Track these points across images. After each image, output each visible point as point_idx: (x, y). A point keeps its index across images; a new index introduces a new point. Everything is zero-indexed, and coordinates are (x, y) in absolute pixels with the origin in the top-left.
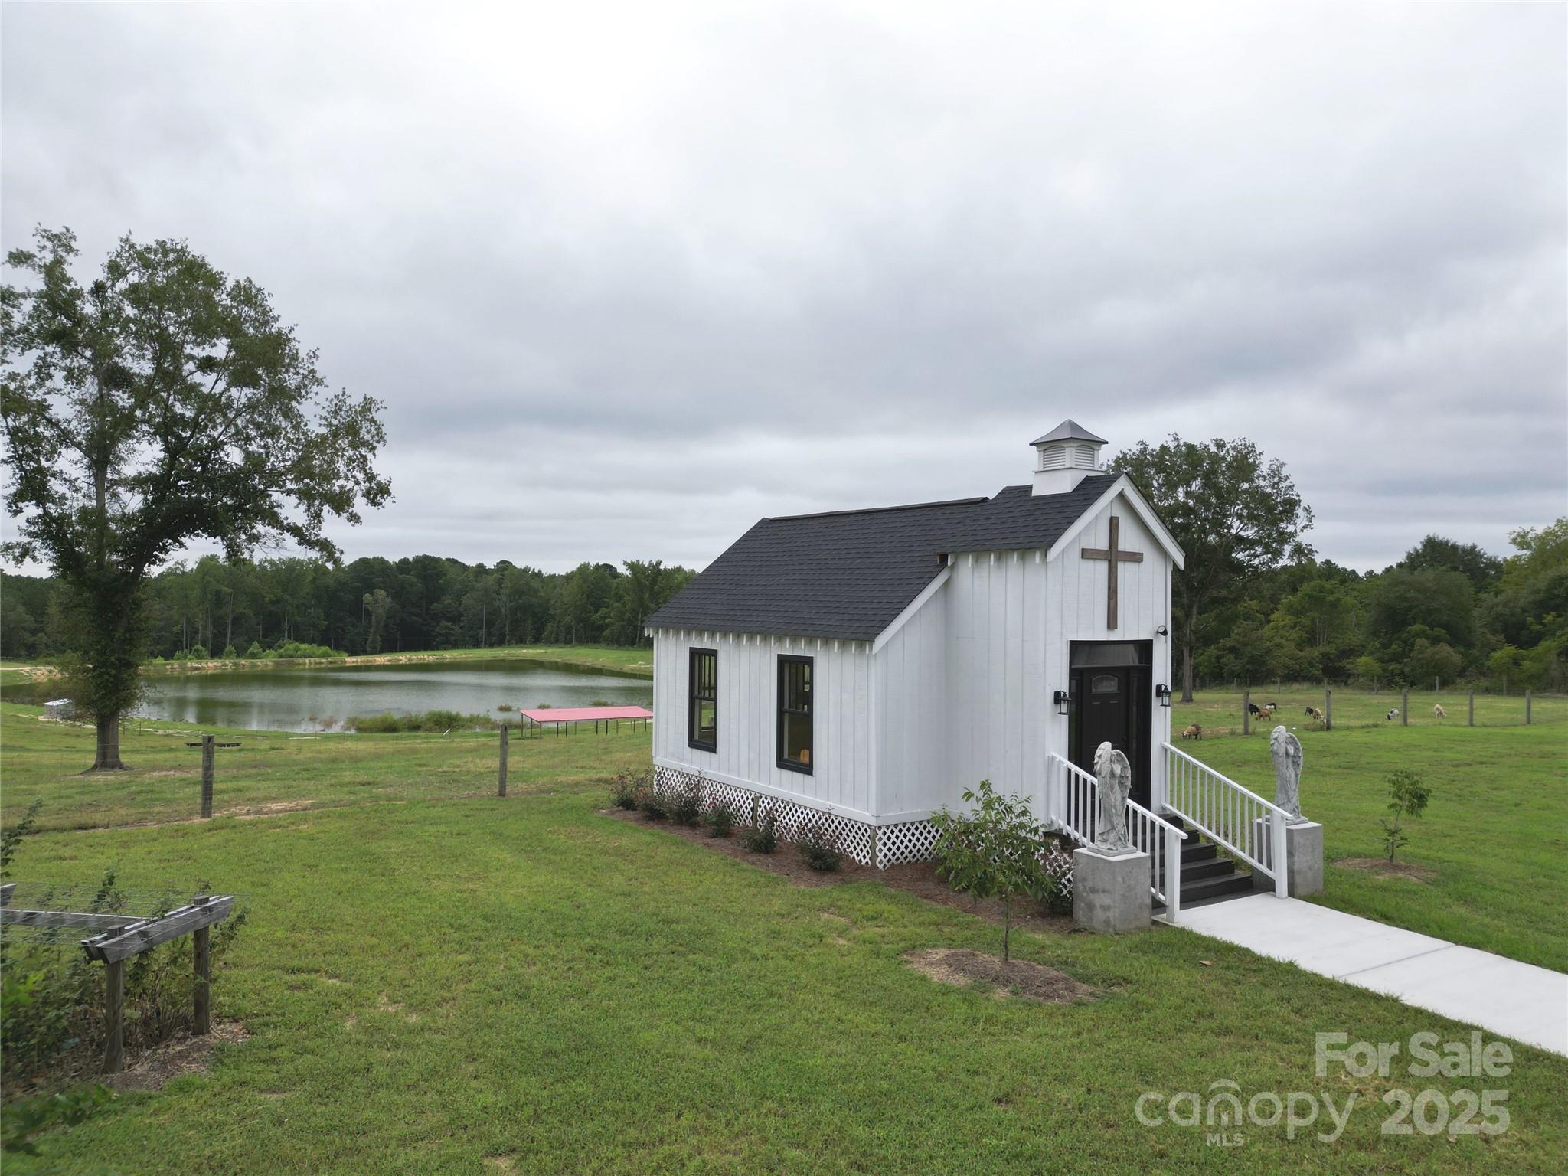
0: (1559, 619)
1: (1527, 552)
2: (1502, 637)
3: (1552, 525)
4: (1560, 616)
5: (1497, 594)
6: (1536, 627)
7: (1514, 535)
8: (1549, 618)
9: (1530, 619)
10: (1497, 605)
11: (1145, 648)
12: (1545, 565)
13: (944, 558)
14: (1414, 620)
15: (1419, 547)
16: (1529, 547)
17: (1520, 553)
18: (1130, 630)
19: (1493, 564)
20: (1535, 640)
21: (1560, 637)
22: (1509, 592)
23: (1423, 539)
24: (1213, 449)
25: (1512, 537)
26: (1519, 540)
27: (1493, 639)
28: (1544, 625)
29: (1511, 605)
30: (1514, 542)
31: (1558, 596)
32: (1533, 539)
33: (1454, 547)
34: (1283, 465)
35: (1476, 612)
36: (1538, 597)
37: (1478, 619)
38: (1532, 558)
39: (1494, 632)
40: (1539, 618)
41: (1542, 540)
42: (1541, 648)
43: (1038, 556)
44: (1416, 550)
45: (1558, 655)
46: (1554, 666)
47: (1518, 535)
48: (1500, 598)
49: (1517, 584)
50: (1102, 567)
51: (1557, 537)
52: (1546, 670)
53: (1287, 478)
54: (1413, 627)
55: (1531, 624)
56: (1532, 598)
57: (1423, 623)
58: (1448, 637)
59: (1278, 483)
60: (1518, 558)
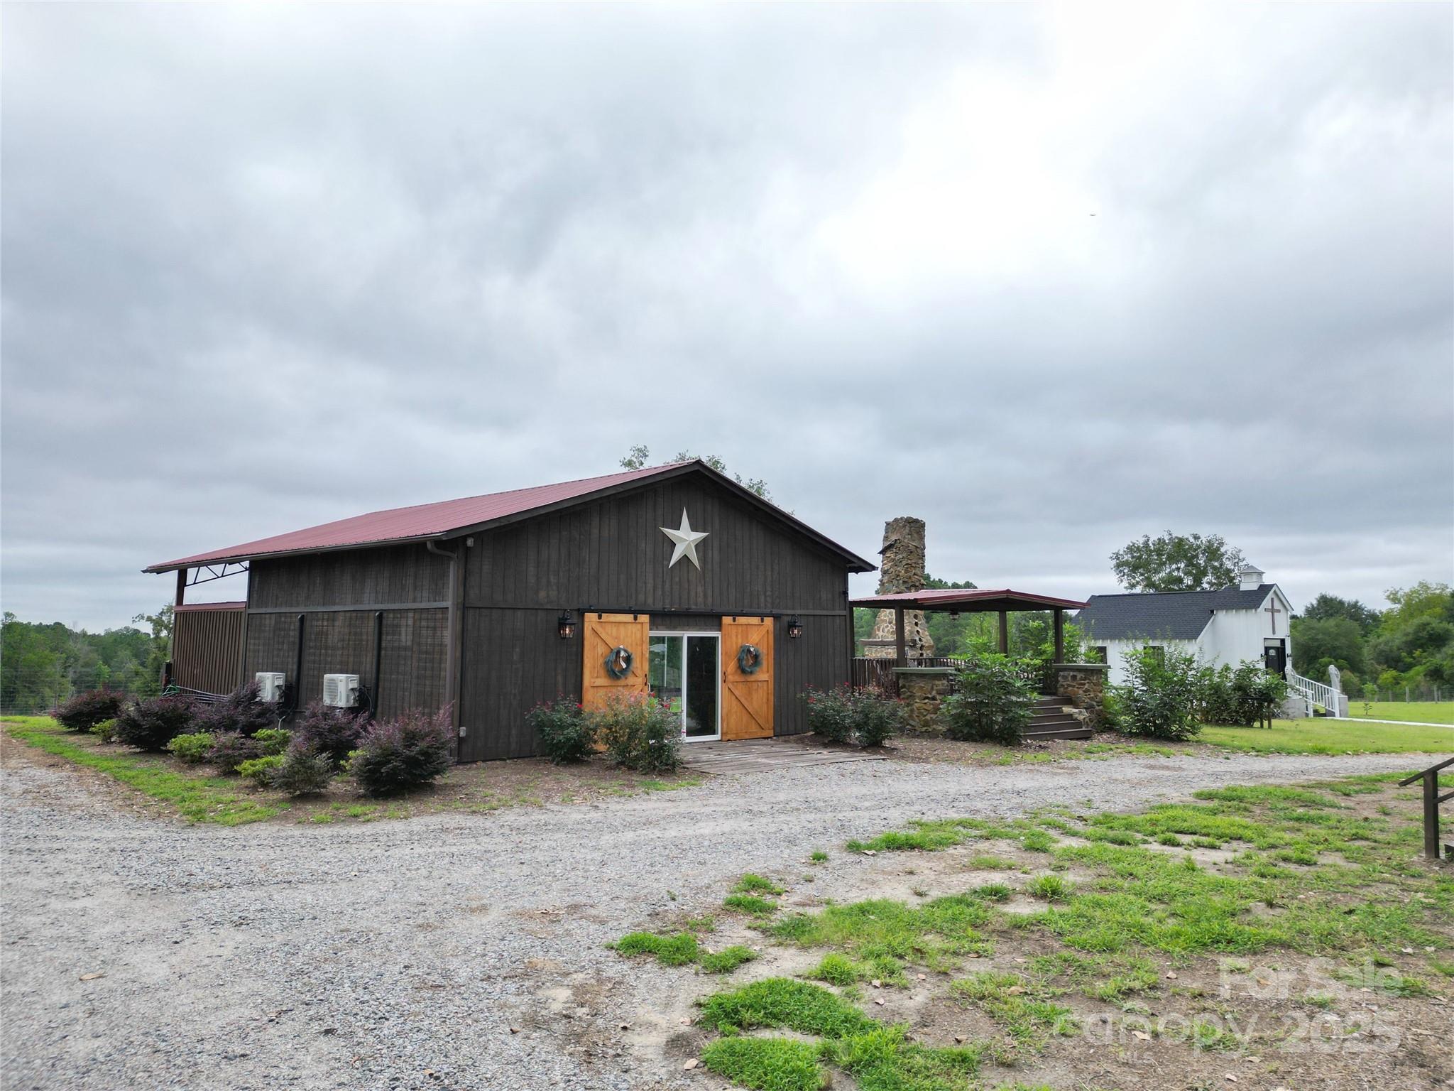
0: (1425, 654)
1: (1398, 606)
2: (1385, 667)
3: (1416, 586)
4: (1424, 651)
5: (1378, 637)
6: (1409, 660)
7: (1388, 593)
8: (1417, 653)
9: (1404, 654)
10: (1380, 644)
11: (1283, 641)
12: (1411, 616)
13: (1212, 612)
14: (1323, 655)
15: (1315, 602)
16: (1399, 602)
17: (1394, 606)
18: (1280, 635)
19: (1373, 617)
20: (1408, 667)
21: (1425, 663)
22: (1387, 635)
23: (1317, 596)
24: (1192, 540)
25: (1386, 594)
26: (1392, 597)
27: (1379, 668)
28: (1414, 658)
29: (1390, 644)
30: (1388, 597)
31: (1422, 637)
32: (1403, 596)
33: (1341, 603)
34: (1240, 551)
35: (1365, 651)
36: (1410, 638)
37: (1367, 654)
38: (1402, 610)
39: (1379, 663)
40: (1410, 653)
41: (1409, 596)
42: (1412, 672)
43: (1254, 610)
44: (1312, 605)
45: (1425, 675)
46: (1423, 684)
47: (1391, 593)
48: (1381, 640)
49: (1392, 630)
50: (1270, 614)
51: (1420, 595)
52: (1417, 686)
53: (1244, 559)
54: (1323, 660)
55: (1405, 657)
56: (1404, 639)
57: (1330, 657)
58: (1348, 666)
59: (1238, 563)
60: (1392, 610)
